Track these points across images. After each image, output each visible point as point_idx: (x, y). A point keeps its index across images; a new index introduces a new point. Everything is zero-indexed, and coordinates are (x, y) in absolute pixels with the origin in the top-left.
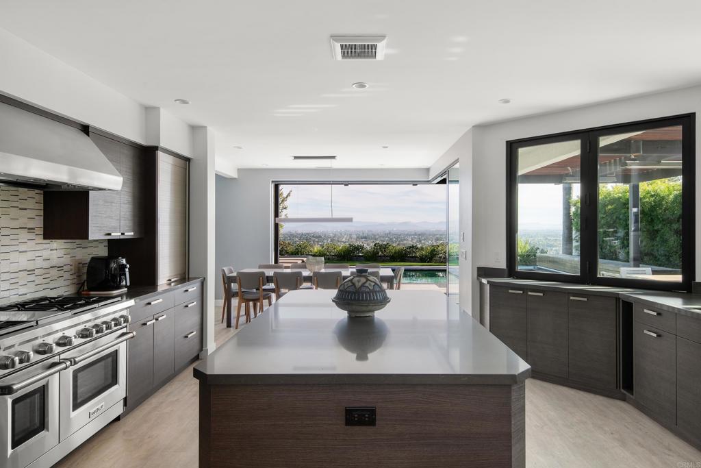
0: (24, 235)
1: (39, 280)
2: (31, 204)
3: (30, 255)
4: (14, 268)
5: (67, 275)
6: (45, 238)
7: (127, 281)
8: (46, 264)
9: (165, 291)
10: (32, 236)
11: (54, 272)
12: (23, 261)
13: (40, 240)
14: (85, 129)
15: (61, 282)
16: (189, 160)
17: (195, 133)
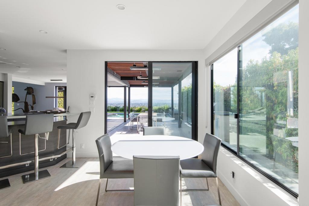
16: (3, 82)
17: (5, 75)
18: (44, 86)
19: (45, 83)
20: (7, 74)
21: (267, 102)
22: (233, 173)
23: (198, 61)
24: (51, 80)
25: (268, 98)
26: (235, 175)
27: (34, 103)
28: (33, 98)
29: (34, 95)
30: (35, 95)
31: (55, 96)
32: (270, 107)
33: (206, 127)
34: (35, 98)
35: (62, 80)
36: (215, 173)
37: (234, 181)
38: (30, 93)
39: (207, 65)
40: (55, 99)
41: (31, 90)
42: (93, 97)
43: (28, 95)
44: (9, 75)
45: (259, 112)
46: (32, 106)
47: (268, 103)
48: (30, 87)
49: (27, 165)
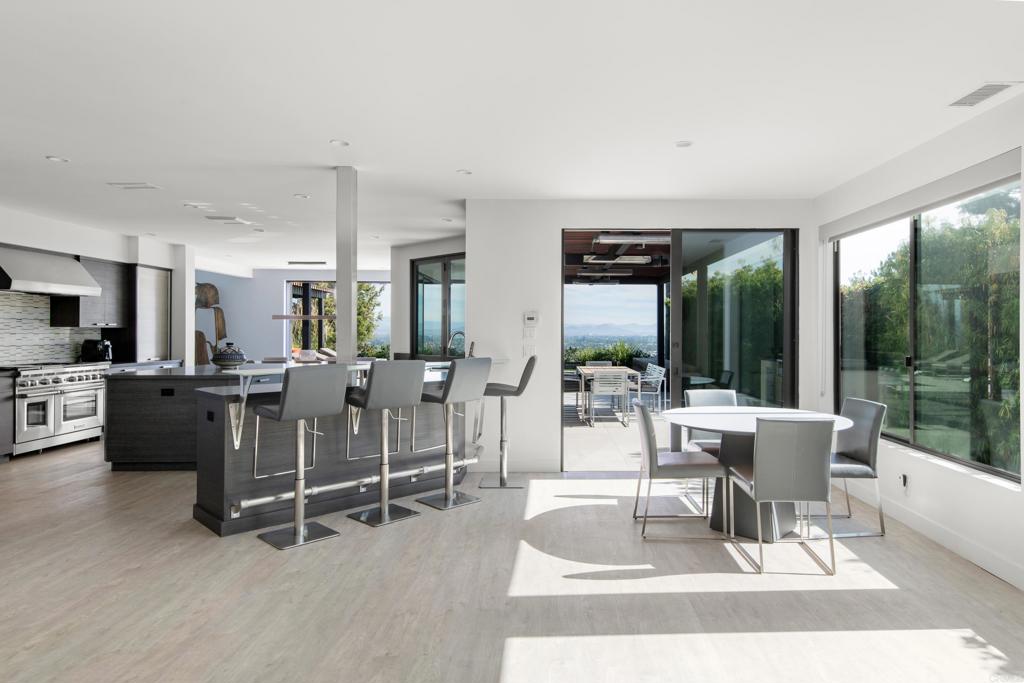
0: (37, 324)
1: (47, 352)
2: (43, 305)
3: (41, 336)
4: (29, 343)
5: (68, 351)
6: (52, 325)
7: (110, 356)
8: (52, 343)
9: (143, 364)
10: (42, 325)
11: (58, 348)
12: (36, 340)
13: (47, 326)
14: (77, 258)
15: (62, 355)
16: (171, 270)
17: (177, 249)
18: (249, 279)
19: (256, 270)
20: (183, 246)
21: (973, 330)
22: (905, 478)
23: (798, 230)
24: (290, 263)
25: (976, 323)
26: (908, 480)
27: (221, 335)
28: (216, 319)
29: (221, 310)
30: (223, 310)
31: (285, 313)
32: (979, 345)
33: (822, 395)
34: (224, 320)
35: (324, 263)
36: (874, 469)
37: (906, 492)
38: (208, 303)
39: (822, 241)
41: (211, 294)
42: (532, 319)
43: (198, 310)
44: (189, 248)
45: (943, 365)
46: (214, 344)
47: (974, 333)
48: (209, 285)
49: (414, 480)
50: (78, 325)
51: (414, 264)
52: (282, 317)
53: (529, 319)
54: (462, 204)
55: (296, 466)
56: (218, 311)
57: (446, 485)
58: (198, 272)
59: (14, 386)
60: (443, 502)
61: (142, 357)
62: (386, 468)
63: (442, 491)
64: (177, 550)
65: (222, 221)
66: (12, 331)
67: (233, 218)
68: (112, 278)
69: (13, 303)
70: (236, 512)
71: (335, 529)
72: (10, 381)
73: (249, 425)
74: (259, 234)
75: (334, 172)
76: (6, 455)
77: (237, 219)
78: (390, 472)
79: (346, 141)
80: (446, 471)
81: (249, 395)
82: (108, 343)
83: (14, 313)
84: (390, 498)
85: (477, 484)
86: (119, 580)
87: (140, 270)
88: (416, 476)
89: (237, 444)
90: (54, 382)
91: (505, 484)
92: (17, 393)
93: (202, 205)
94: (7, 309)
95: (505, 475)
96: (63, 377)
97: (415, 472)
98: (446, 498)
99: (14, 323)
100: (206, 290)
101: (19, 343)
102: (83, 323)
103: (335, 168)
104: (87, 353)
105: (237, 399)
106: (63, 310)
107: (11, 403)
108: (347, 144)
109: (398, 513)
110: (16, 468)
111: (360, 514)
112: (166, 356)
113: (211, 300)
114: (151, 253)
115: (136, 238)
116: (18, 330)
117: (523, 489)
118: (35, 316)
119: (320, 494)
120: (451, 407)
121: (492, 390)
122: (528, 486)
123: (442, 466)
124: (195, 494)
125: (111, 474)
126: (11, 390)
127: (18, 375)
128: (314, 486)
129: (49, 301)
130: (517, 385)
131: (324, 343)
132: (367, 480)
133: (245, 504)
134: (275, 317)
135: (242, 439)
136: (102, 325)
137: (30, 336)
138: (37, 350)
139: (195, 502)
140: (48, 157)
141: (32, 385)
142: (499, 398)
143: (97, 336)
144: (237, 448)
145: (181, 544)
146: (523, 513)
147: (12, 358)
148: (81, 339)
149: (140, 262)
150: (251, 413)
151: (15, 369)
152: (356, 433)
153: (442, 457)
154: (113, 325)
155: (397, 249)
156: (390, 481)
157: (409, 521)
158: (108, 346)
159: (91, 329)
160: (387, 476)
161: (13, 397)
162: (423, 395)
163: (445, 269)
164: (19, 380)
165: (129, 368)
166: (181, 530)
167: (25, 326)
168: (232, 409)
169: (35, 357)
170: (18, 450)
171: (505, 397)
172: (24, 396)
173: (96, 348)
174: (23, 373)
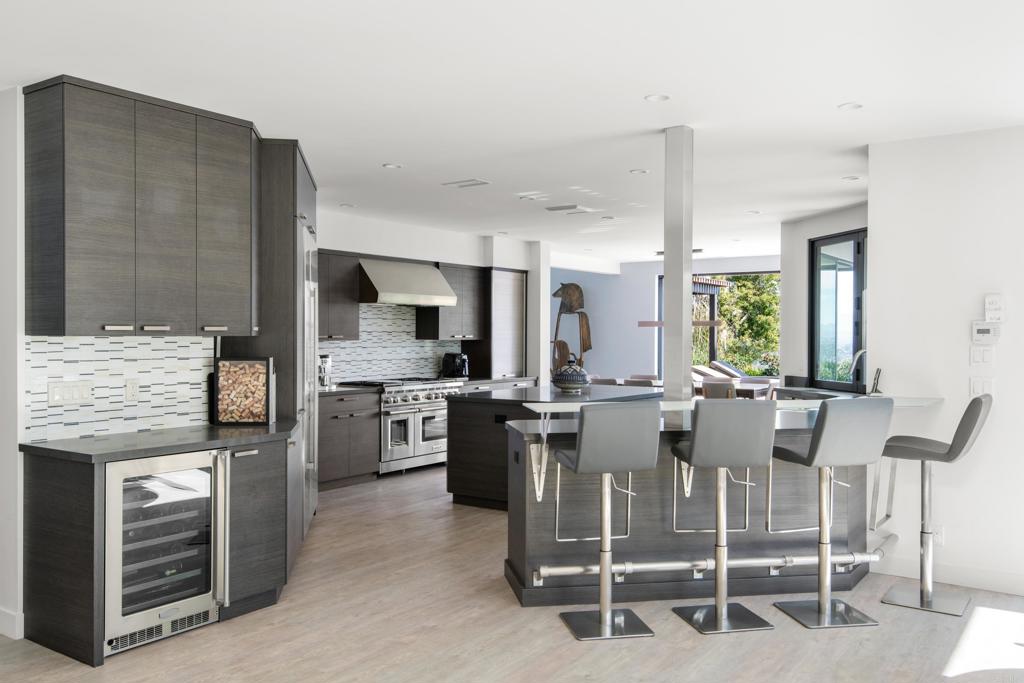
0: (405, 336)
1: (413, 366)
2: (408, 316)
3: (408, 349)
4: (398, 357)
5: (431, 366)
6: (417, 338)
7: (466, 371)
8: (418, 356)
9: (498, 382)
10: (409, 337)
11: (422, 361)
12: (404, 353)
13: (413, 339)
14: (437, 265)
15: (427, 370)
16: (526, 272)
17: (532, 247)
18: (615, 276)
19: (622, 265)
20: (539, 242)
24: (658, 253)
27: (586, 346)
28: (581, 326)
29: (585, 315)
30: (588, 315)
31: (656, 319)
34: (588, 328)
35: (700, 251)
38: (572, 307)
40: (656, 328)
41: (575, 297)
42: (986, 332)
43: (563, 315)
44: (544, 244)
48: (572, 284)
49: (774, 572)
50: (437, 338)
51: (813, 246)
52: (651, 324)
53: (980, 331)
54: (864, 151)
55: (600, 531)
56: (583, 317)
57: (818, 589)
58: (554, 271)
59: (380, 401)
60: (816, 615)
61: (496, 374)
62: (723, 552)
63: (812, 597)
64: (475, 613)
65: (563, 210)
66: (384, 344)
67: (574, 207)
68: (469, 284)
69: (384, 316)
70: (539, 579)
71: (650, 626)
72: (376, 397)
73: (551, 472)
74: (610, 221)
75: (662, 137)
76: (374, 473)
77: (579, 207)
78: (730, 557)
79: (666, 94)
80: (819, 567)
81: (548, 435)
82: (465, 357)
83: (385, 326)
84: (730, 594)
85: (880, 595)
86: (412, 637)
87: (495, 273)
88: (777, 568)
89: (539, 494)
90: (414, 399)
91: (929, 604)
92: (382, 410)
93: (532, 194)
94: (380, 321)
95: (929, 586)
96: (422, 395)
97: (778, 561)
98: (818, 609)
99: (385, 337)
100: (570, 291)
101: (389, 357)
102: (442, 336)
103: (664, 131)
104: (448, 368)
105: (538, 439)
106: (426, 321)
107: (377, 420)
108: (667, 98)
109: (743, 619)
110: (383, 487)
111: (695, 609)
112: (522, 372)
113: (575, 304)
114: (506, 254)
115: (491, 237)
116: (389, 344)
117: (961, 619)
118: (401, 329)
119: (636, 574)
120: (827, 471)
121: (898, 447)
122: (970, 614)
123: (814, 560)
124: (506, 547)
125: (451, 507)
126: (378, 407)
127: (383, 391)
128: (628, 561)
129: (414, 312)
130: (950, 443)
131: (720, 353)
132: (702, 564)
133: (545, 571)
134: (642, 324)
135: (545, 489)
136: (459, 337)
137: (399, 350)
138: (404, 364)
139: (506, 557)
140: (384, 165)
141: (394, 402)
142: (918, 462)
143: (457, 349)
144: (539, 500)
145: (482, 607)
146: (944, 662)
147: (384, 372)
148: (442, 352)
149: (495, 265)
150: (553, 459)
151: (381, 384)
152: (688, 495)
153: (814, 544)
154: (470, 337)
155: (791, 225)
156: (731, 571)
157: (753, 635)
158: (464, 361)
159: (451, 341)
160: (726, 562)
161: (379, 414)
162: (775, 448)
163: (859, 252)
164: (383, 396)
165: (483, 386)
166: (487, 589)
167: (394, 339)
168: (534, 449)
169: (403, 372)
170: (383, 469)
171: (927, 462)
172: (387, 414)
173: (454, 361)
174: (387, 389)
